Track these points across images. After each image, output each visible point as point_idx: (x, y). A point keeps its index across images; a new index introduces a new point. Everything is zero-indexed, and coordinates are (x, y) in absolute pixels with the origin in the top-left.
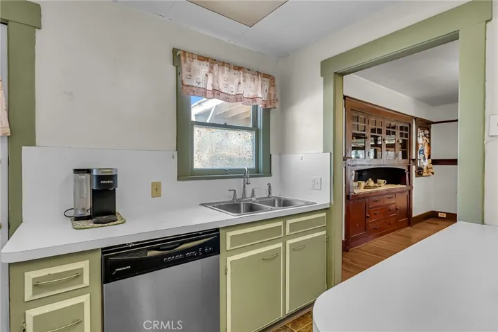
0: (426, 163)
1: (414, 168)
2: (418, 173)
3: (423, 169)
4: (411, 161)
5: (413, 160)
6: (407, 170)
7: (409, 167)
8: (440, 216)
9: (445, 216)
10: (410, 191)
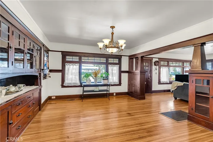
0: (47, 72)
1: (42, 74)
2: (44, 77)
3: (46, 75)
4: (41, 70)
5: (42, 70)
6: (39, 76)
7: (40, 74)
8: (52, 98)
9: (55, 97)
10: (40, 89)
